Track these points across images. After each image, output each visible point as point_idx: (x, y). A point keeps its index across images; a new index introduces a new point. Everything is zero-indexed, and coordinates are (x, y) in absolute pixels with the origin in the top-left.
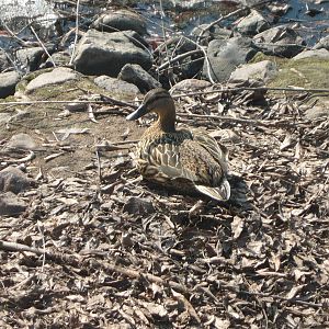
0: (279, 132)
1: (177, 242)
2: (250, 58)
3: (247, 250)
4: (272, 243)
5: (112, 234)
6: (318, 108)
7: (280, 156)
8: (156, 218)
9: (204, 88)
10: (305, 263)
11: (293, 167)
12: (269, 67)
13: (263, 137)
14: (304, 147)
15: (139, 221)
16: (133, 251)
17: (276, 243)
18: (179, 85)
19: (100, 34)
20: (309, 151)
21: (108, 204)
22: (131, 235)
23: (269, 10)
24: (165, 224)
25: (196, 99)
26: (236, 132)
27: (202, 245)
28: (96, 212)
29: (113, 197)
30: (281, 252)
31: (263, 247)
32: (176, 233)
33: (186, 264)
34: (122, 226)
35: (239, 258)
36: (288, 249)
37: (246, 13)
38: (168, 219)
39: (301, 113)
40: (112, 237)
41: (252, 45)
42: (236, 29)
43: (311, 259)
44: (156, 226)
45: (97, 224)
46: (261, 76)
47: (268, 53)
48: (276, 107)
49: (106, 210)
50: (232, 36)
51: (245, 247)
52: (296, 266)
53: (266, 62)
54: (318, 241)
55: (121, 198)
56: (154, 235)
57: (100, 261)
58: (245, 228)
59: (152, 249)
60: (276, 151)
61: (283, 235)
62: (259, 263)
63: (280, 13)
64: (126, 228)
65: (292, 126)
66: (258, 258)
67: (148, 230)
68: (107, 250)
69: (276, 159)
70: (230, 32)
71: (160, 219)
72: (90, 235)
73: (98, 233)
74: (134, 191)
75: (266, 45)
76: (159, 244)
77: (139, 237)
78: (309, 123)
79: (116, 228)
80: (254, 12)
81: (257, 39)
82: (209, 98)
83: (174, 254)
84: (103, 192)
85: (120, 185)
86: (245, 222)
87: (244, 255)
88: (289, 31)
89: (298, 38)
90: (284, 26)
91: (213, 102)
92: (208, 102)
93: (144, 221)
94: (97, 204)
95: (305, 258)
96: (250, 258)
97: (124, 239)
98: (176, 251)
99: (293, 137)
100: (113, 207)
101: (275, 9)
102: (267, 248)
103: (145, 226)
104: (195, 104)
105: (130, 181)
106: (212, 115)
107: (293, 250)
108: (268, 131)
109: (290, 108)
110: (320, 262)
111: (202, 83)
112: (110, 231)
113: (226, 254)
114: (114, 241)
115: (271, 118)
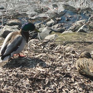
0: (59, 54)
1: (30, 85)
2: (50, 33)
3: (50, 87)
4: (56, 85)
5: (12, 83)
6: (69, 47)
7: (59, 61)
8: (24, 79)
9: (38, 42)
10: (66, 91)
11: (62, 64)
12: (56, 36)
13: (54, 55)
14: (65, 58)
15: (20, 80)
16: (18, 88)
17: (58, 85)
18: (31, 41)
19: (9, 26)
20: (67, 59)
21: (11, 75)
22: (17, 84)
23: (56, 19)
24: (27, 80)
25: (36, 45)
26: (47, 54)
27: (37, 86)
28: (7, 77)
29: (12, 73)
30: (59, 88)
31: (54, 87)
32: (30, 83)
33: (33, 92)
34: (15, 81)
35: (47, 90)
36: (61, 87)
37: (49, 20)
38: (28, 79)
39: (64, 49)
40: (12, 84)
41: (51, 29)
42: (47, 25)
43: (67, 90)
44: (24, 81)
45: (8, 81)
46: (53, 38)
47: (56, 32)
48: (57, 47)
49: (10, 77)
50: (45, 27)
51: (49, 87)
52: (63, 92)
53: (55, 34)
54: (69, 84)
55: (15, 73)
56: (24, 84)
57: (9, 91)
58: (49, 81)
59: (23, 88)
60: (57, 59)
61: (60, 83)
62: (53, 91)
63: (59, 20)
64: (16, 82)
65: (62, 52)
66: (53, 90)
67: (22, 82)
68: (11, 88)
69: (58, 62)
70: (45, 26)
71: (25, 79)
72: (6, 84)
73: (8, 83)
74: (18, 71)
75: (55, 29)
76: (25, 86)
77: (19, 84)
78: (67, 51)
79: (13, 82)
80: (51, 20)
81: (52, 28)
82: (39, 44)
83: (29, 89)
84: (9, 72)
85: (14, 70)
86: (49, 79)
87: (49, 89)
88: (61, 25)
89: (64, 27)
90: (60, 24)
91: (40, 46)
92: (39, 45)
93: (21, 80)
94: (8, 75)
95: (66, 90)
96: (50, 90)
97: (15, 85)
98: (30, 88)
99: (62, 55)
100: (12, 76)
101: (57, 19)
102: (55, 87)
103: (21, 81)
104: (35, 46)
105: (17, 69)
106: (40, 49)
107: (62, 87)
108: (55, 54)
109: (61, 47)
110: (70, 90)
111: (37, 40)
112: (11, 83)
113: (44, 89)
114: (12, 86)
115: (56, 50)
